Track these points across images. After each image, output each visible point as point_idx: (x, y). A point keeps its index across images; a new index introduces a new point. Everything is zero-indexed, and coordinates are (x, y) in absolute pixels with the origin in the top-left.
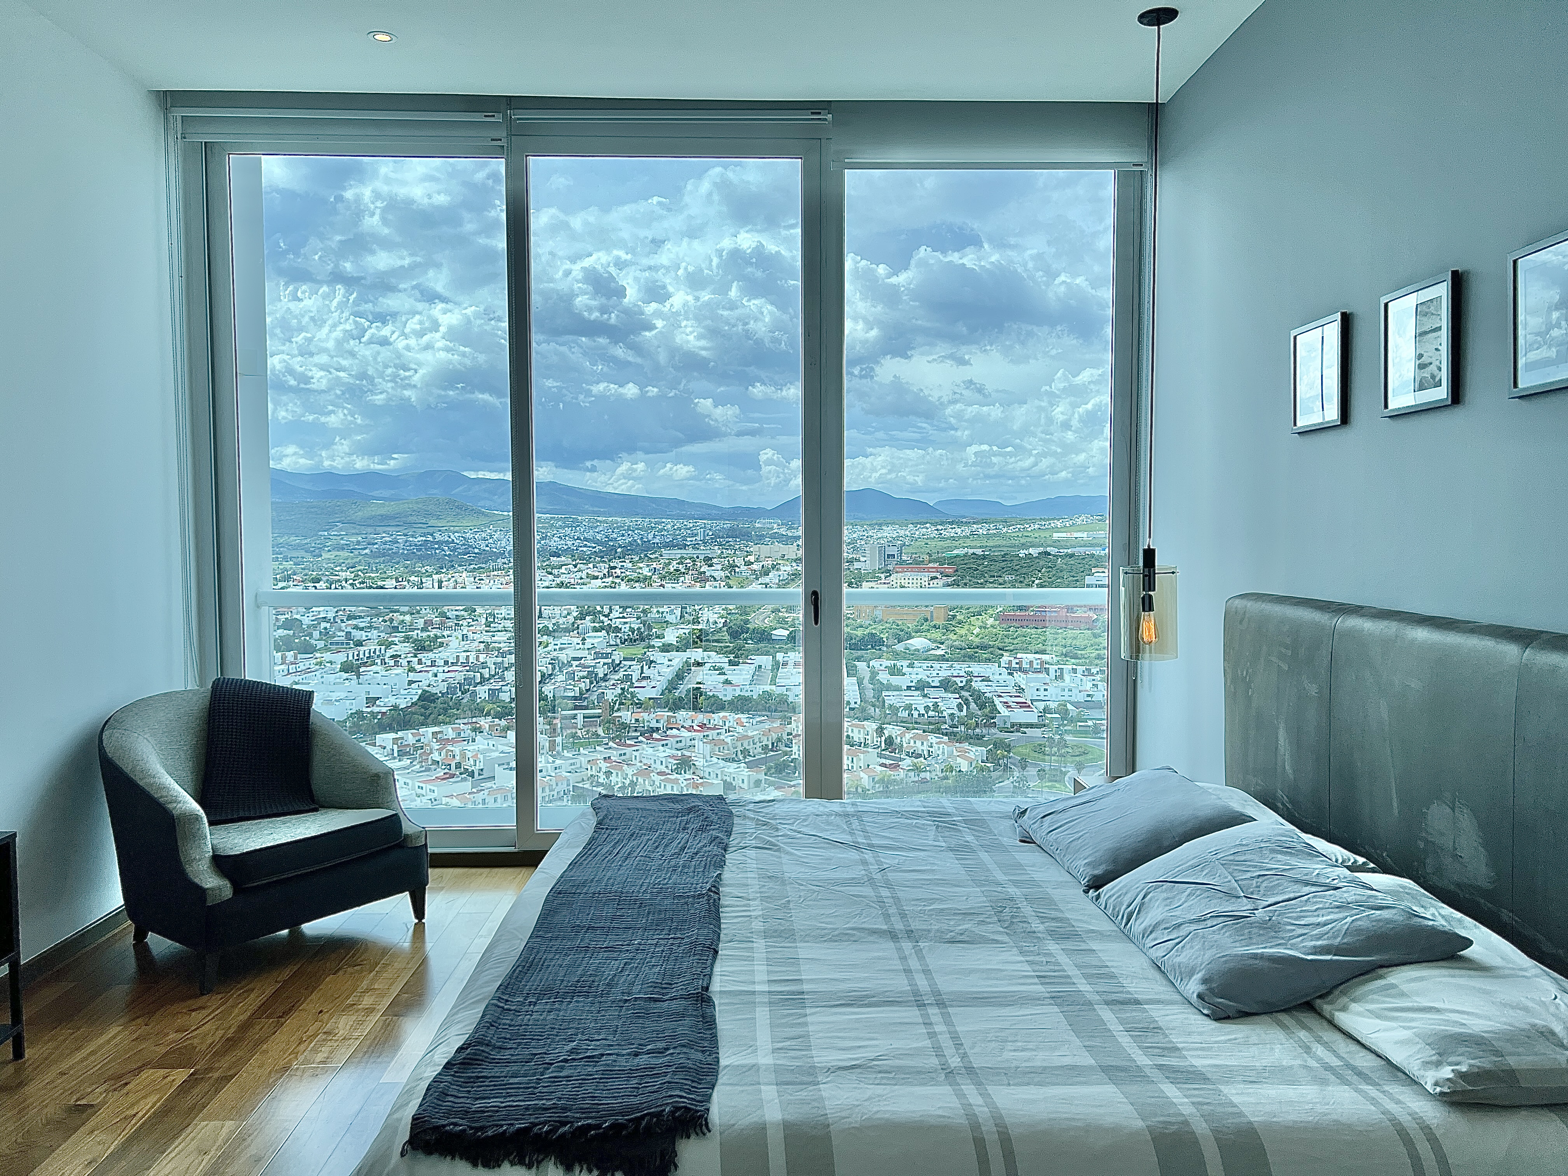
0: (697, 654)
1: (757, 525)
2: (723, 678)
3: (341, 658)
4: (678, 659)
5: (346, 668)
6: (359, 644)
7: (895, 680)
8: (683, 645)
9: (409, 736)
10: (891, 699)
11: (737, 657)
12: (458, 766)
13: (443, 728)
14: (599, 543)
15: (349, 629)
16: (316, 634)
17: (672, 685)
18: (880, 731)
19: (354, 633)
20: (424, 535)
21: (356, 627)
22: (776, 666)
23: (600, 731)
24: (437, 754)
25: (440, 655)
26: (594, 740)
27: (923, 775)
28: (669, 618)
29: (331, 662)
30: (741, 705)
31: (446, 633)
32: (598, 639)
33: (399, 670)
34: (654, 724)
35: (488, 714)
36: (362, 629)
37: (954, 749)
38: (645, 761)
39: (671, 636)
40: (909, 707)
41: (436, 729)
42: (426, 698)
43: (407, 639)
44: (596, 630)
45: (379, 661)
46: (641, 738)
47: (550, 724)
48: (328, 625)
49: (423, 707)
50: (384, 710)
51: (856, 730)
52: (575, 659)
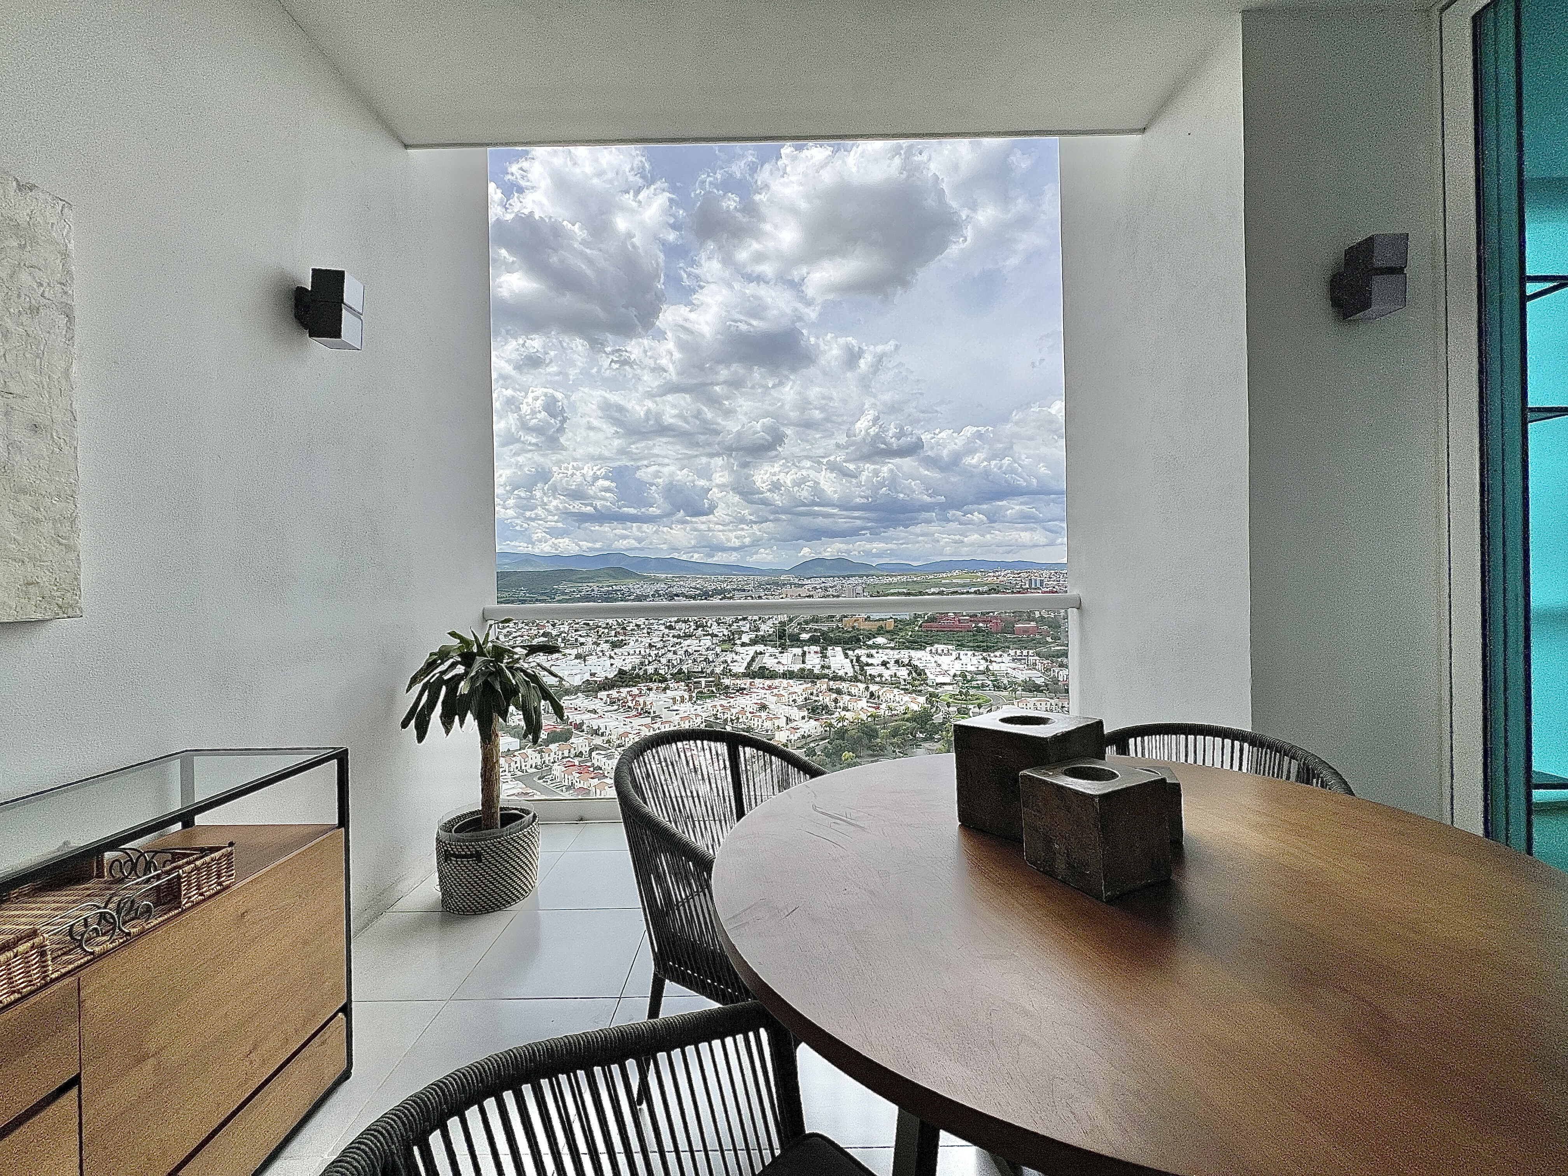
0: (760, 648)
1: (782, 578)
2: (776, 661)
3: (574, 652)
4: (751, 650)
5: (578, 656)
6: (582, 644)
7: (870, 661)
8: (754, 642)
9: (614, 693)
10: (870, 671)
11: (784, 648)
12: (642, 709)
13: (633, 689)
14: (697, 589)
15: (576, 637)
16: (560, 640)
17: (750, 664)
18: (867, 688)
19: (579, 638)
20: (608, 586)
21: (580, 636)
22: (804, 654)
23: (714, 689)
24: (630, 702)
25: (624, 650)
26: (712, 695)
27: (893, 712)
28: (743, 629)
29: (570, 654)
30: (789, 675)
31: (627, 638)
32: (707, 642)
33: (606, 658)
34: (743, 686)
35: (655, 681)
36: (584, 636)
37: (907, 698)
38: (741, 706)
39: (745, 638)
40: (881, 676)
41: (628, 689)
42: (621, 672)
43: (607, 642)
44: (704, 635)
45: (594, 654)
46: (737, 694)
47: (687, 686)
48: (566, 635)
49: (620, 677)
50: (600, 679)
51: (853, 688)
52: (695, 651)
